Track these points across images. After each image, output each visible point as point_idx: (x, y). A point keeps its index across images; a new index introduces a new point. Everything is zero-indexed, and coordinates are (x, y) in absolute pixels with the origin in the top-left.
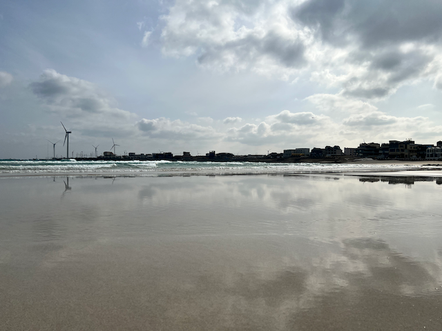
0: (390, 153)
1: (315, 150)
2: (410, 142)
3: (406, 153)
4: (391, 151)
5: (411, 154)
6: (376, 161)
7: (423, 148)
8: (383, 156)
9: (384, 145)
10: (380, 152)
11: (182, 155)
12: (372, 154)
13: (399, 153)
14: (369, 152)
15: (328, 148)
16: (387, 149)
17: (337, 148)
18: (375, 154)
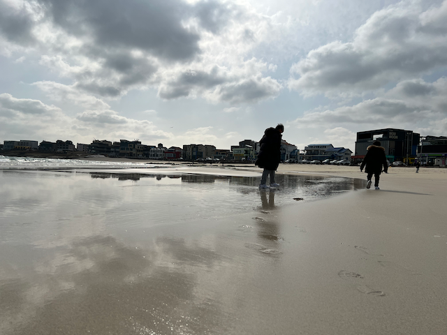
0: (121, 151)
1: (44, 143)
2: (137, 143)
3: (134, 152)
4: (122, 149)
5: (138, 153)
6: (108, 158)
7: (148, 148)
8: (114, 154)
9: (115, 143)
10: (112, 150)
12: (104, 151)
13: (128, 152)
14: (101, 149)
15: (59, 142)
16: (118, 147)
17: (69, 143)
18: (107, 152)
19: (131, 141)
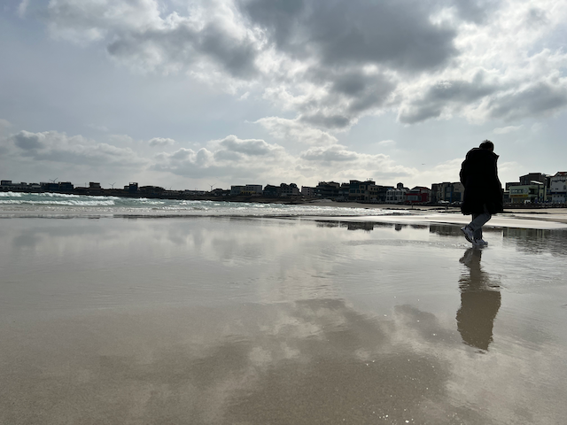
0: (351, 194)
1: (268, 187)
2: (371, 183)
3: (366, 195)
4: (352, 192)
5: (371, 196)
6: (335, 203)
7: (384, 189)
8: (342, 198)
9: (344, 184)
10: (340, 192)
11: (88, 186)
12: (331, 195)
13: (359, 195)
14: (328, 192)
15: (283, 185)
16: (347, 190)
17: (293, 186)
18: (334, 195)
19: (363, 181)
